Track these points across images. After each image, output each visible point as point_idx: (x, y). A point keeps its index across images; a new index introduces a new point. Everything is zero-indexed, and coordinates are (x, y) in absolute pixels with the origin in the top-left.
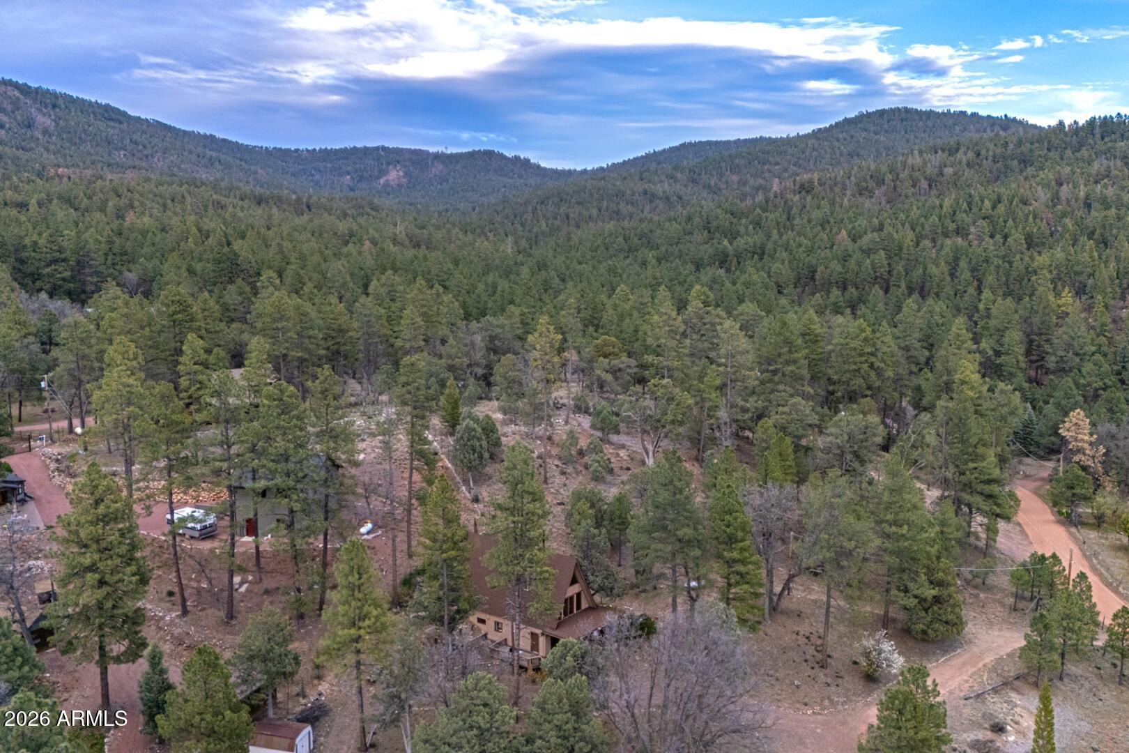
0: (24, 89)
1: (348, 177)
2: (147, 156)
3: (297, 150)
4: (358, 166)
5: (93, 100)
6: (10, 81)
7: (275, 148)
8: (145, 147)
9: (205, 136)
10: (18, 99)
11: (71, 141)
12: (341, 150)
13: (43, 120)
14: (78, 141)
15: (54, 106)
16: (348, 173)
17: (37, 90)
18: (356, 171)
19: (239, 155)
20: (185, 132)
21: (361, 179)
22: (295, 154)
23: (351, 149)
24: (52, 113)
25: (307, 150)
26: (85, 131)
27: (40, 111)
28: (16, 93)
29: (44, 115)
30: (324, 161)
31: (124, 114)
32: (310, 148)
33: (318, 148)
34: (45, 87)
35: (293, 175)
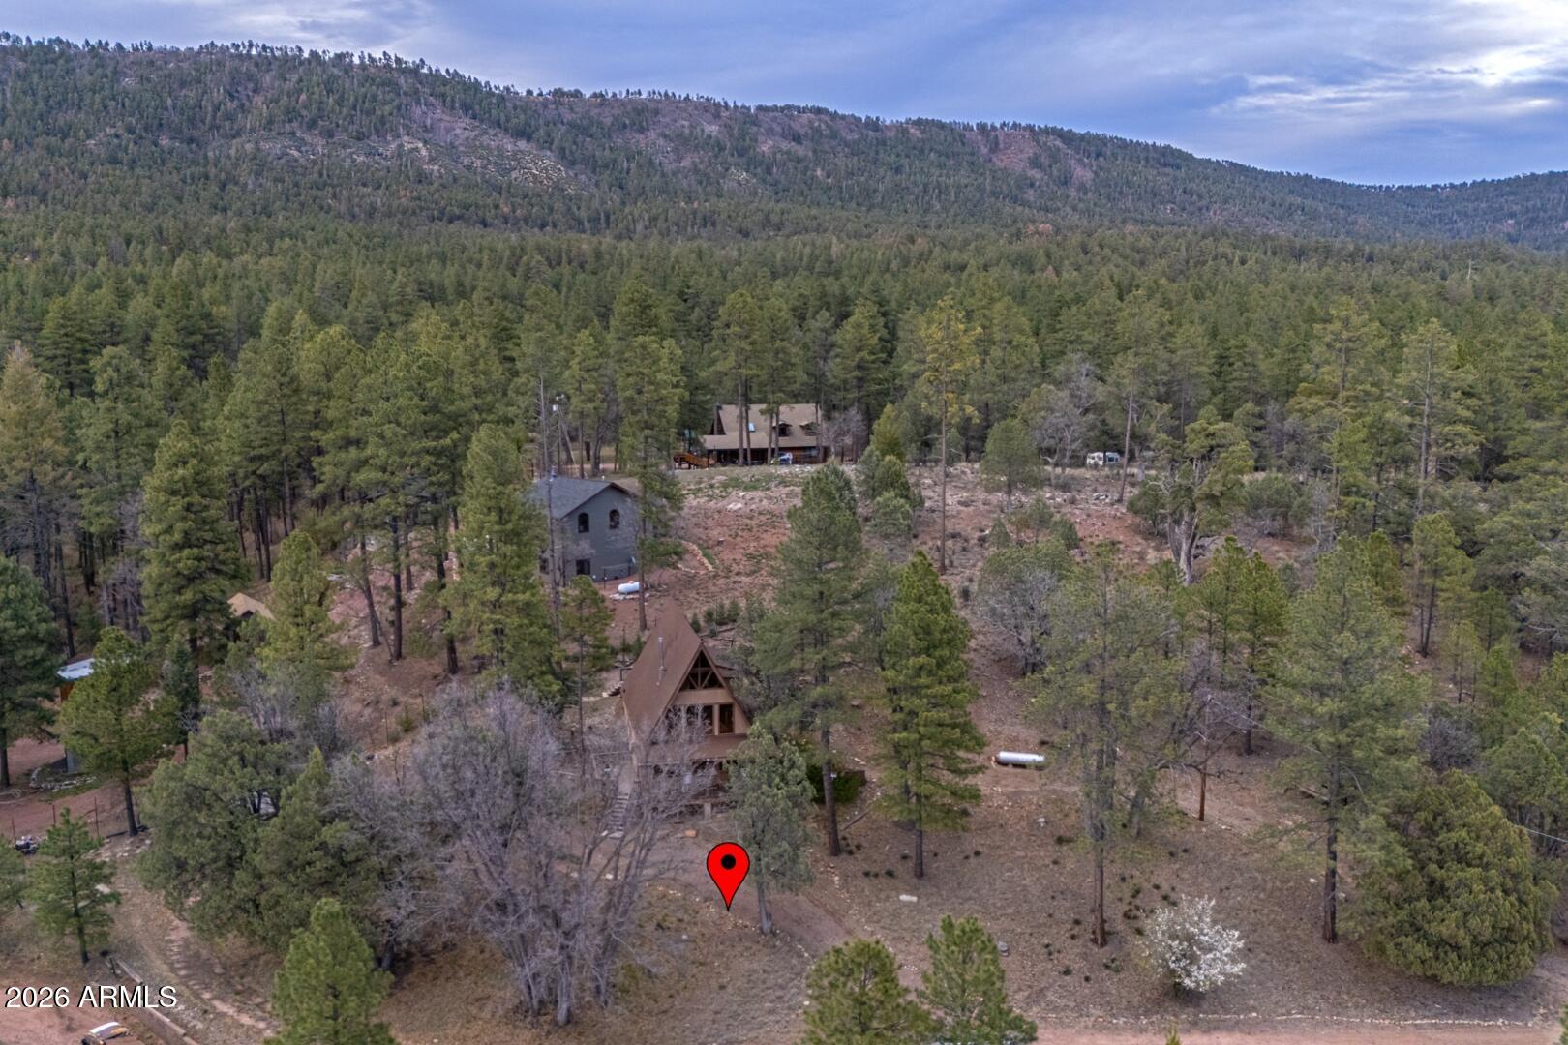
0: (1068, 137)
1: (1510, 221)
2: (1200, 209)
3: (1435, 187)
4: (1530, 204)
5: (1150, 143)
6: (1054, 129)
7: (1401, 187)
8: (1200, 197)
9: (1298, 178)
10: (1058, 150)
11: (1109, 198)
12: (1508, 182)
13: (1083, 174)
14: (1117, 196)
15: (1099, 155)
16: (1512, 215)
17: (1083, 138)
18: (1528, 211)
19: (1340, 201)
20: (1268, 174)
21: (1532, 223)
22: (1433, 194)
23: (1526, 178)
24: (1094, 162)
25: (1452, 186)
26: (1128, 182)
27: (1080, 161)
28: (1058, 143)
29: (1084, 166)
30: (1477, 200)
31: (1189, 157)
32: (1457, 182)
33: (1469, 182)
34: (1093, 131)
35: (1421, 224)
